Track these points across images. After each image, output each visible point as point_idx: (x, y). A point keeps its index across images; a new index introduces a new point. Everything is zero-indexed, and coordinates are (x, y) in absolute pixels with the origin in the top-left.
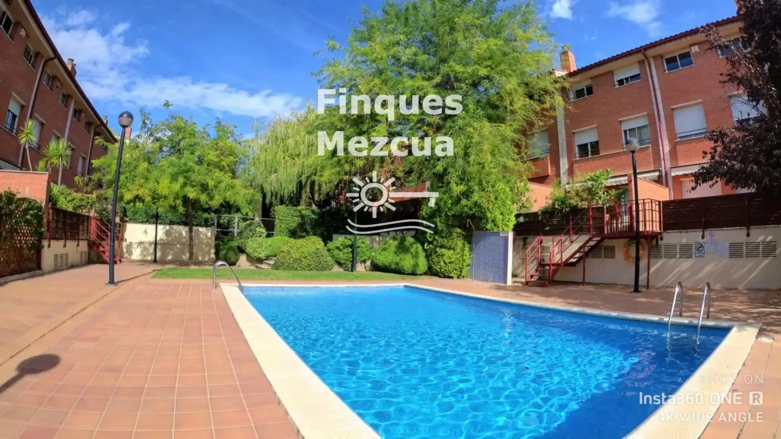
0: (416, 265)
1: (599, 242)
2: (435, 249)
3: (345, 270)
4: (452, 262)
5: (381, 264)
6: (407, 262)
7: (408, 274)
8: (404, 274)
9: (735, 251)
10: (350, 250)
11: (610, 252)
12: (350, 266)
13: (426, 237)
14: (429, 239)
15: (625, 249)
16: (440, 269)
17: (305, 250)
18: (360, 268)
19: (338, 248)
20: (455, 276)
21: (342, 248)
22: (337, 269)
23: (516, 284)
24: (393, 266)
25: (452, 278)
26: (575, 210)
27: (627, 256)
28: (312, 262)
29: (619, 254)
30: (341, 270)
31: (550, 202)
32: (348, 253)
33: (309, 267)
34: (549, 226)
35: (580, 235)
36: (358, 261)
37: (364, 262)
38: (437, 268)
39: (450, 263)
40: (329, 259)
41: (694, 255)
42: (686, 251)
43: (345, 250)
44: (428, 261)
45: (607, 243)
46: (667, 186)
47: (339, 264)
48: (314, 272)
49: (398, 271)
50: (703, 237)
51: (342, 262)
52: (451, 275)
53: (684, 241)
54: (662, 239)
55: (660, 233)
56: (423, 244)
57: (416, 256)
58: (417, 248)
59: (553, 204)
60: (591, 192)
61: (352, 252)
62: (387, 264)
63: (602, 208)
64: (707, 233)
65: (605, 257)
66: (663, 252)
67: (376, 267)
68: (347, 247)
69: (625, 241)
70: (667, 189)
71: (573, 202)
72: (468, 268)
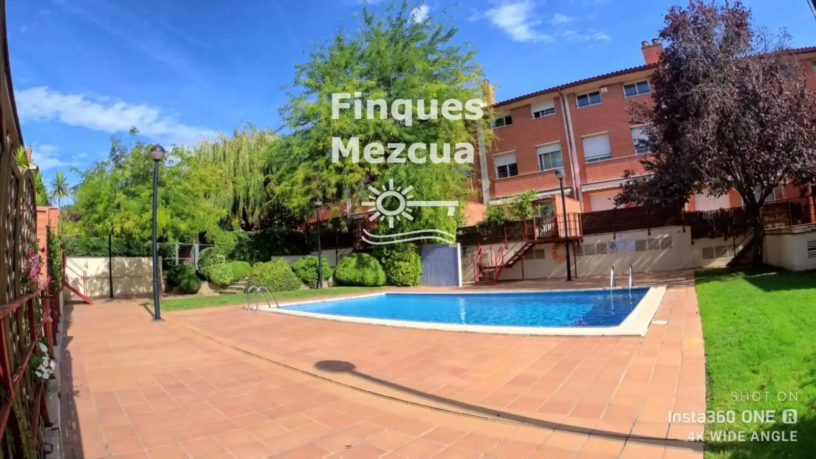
0: (377, 278)
1: (531, 247)
2: (393, 262)
3: (311, 288)
4: (409, 273)
5: (346, 280)
6: (370, 276)
7: (371, 286)
8: (368, 286)
9: (640, 246)
10: (315, 269)
11: (541, 254)
12: (316, 284)
13: (383, 253)
14: (385, 254)
15: (553, 251)
16: (398, 279)
17: (276, 272)
18: (325, 284)
19: (303, 268)
20: (411, 285)
21: (306, 267)
22: (303, 287)
23: (465, 286)
24: (358, 280)
25: (408, 286)
26: (508, 223)
27: (555, 256)
28: (283, 284)
29: (548, 254)
30: (307, 288)
31: (486, 217)
32: (313, 271)
33: (281, 288)
34: (486, 236)
35: (518, 242)
36: (323, 278)
37: (327, 279)
38: (395, 278)
39: (407, 273)
40: (296, 279)
41: (608, 251)
42: (602, 249)
43: (311, 270)
44: (386, 273)
45: (537, 247)
46: (578, 199)
47: (306, 282)
48: (286, 292)
49: (362, 284)
50: (614, 238)
51: (309, 280)
52: (408, 284)
53: (599, 241)
54: (582, 241)
55: (581, 237)
56: (379, 259)
57: (376, 269)
58: (375, 262)
59: (489, 219)
60: (521, 207)
61: (317, 271)
62: (352, 279)
63: (532, 221)
64: (617, 235)
65: (536, 258)
66: (584, 252)
67: (339, 283)
68: (312, 266)
69: (553, 244)
70: (579, 203)
71: (508, 216)
72: (421, 276)
